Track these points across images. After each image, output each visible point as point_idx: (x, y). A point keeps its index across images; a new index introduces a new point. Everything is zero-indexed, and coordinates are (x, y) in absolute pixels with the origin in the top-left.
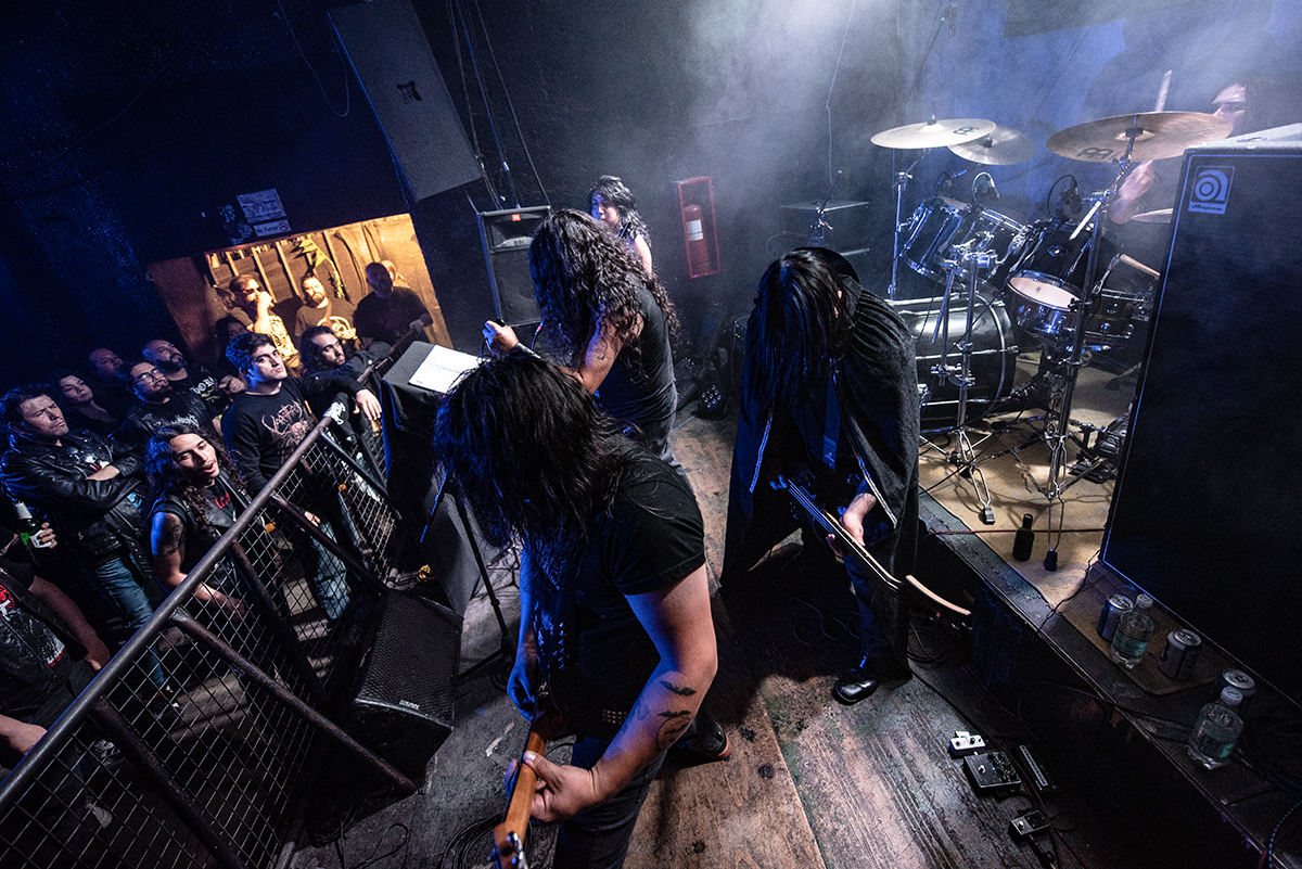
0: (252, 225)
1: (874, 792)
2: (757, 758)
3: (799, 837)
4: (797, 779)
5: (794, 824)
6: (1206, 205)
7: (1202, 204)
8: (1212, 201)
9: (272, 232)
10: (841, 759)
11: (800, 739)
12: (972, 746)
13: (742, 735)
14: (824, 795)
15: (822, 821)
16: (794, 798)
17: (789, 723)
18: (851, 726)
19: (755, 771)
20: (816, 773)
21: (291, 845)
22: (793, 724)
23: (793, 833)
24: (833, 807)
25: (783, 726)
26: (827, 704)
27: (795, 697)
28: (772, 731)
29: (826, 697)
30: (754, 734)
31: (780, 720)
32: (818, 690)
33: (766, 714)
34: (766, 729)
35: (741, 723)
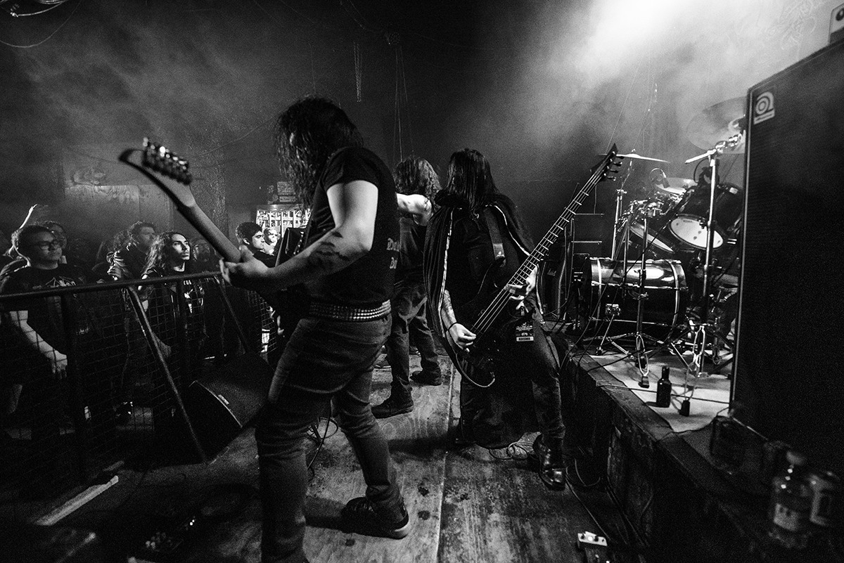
0: (279, 196)
1: (500, 551)
2: (422, 506)
3: (425, 559)
4: (443, 526)
5: (425, 551)
6: (764, 116)
7: (761, 117)
8: (767, 111)
9: (287, 201)
10: (484, 524)
11: (460, 504)
12: (595, 543)
13: (419, 491)
14: (460, 542)
15: (448, 556)
16: (435, 536)
17: (457, 493)
18: (502, 508)
19: (416, 512)
20: (460, 527)
21: (122, 462)
22: (459, 495)
23: (422, 557)
24: (462, 550)
25: (451, 493)
26: (490, 491)
27: (469, 481)
28: (442, 494)
29: (492, 487)
30: (427, 492)
31: (451, 490)
32: (488, 482)
33: (442, 484)
34: (437, 492)
35: (422, 484)
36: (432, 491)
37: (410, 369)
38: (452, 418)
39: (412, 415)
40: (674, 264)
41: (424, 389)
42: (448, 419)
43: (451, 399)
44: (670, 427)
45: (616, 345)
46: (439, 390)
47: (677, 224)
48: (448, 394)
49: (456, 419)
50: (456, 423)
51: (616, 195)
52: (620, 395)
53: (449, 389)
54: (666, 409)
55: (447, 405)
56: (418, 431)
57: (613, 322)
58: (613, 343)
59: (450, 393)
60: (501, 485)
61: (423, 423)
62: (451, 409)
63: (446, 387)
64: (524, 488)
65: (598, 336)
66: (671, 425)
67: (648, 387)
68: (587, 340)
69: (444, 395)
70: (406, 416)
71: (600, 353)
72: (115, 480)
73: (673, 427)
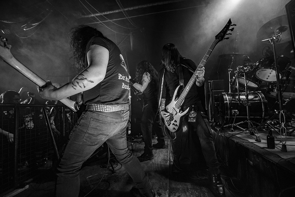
25: (172, 195)
26: (191, 194)
27: (181, 189)
28: (168, 196)
29: (192, 192)
30: (161, 194)
31: (172, 193)
32: (189, 189)
33: (168, 191)
34: (166, 194)
35: (158, 191)
36: (163, 194)
37: (152, 143)
38: (170, 162)
39: (153, 161)
40: (259, 92)
41: (158, 150)
42: (169, 162)
43: (170, 154)
44: (280, 157)
45: (239, 127)
46: (164, 150)
47: (258, 74)
48: (168, 152)
49: (172, 162)
50: (172, 163)
51: (228, 71)
52: (248, 145)
53: (168, 150)
54: (274, 149)
55: (168, 156)
56: (156, 167)
57: (236, 118)
58: (237, 126)
59: (169, 152)
60: (196, 191)
61: (158, 164)
62: (170, 158)
63: (167, 149)
64: (207, 192)
65: (230, 124)
66: (280, 156)
67: (260, 141)
68: (225, 126)
69: (166, 153)
70: (151, 161)
71: (232, 131)
72: (27, 187)
73: (282, 157)
